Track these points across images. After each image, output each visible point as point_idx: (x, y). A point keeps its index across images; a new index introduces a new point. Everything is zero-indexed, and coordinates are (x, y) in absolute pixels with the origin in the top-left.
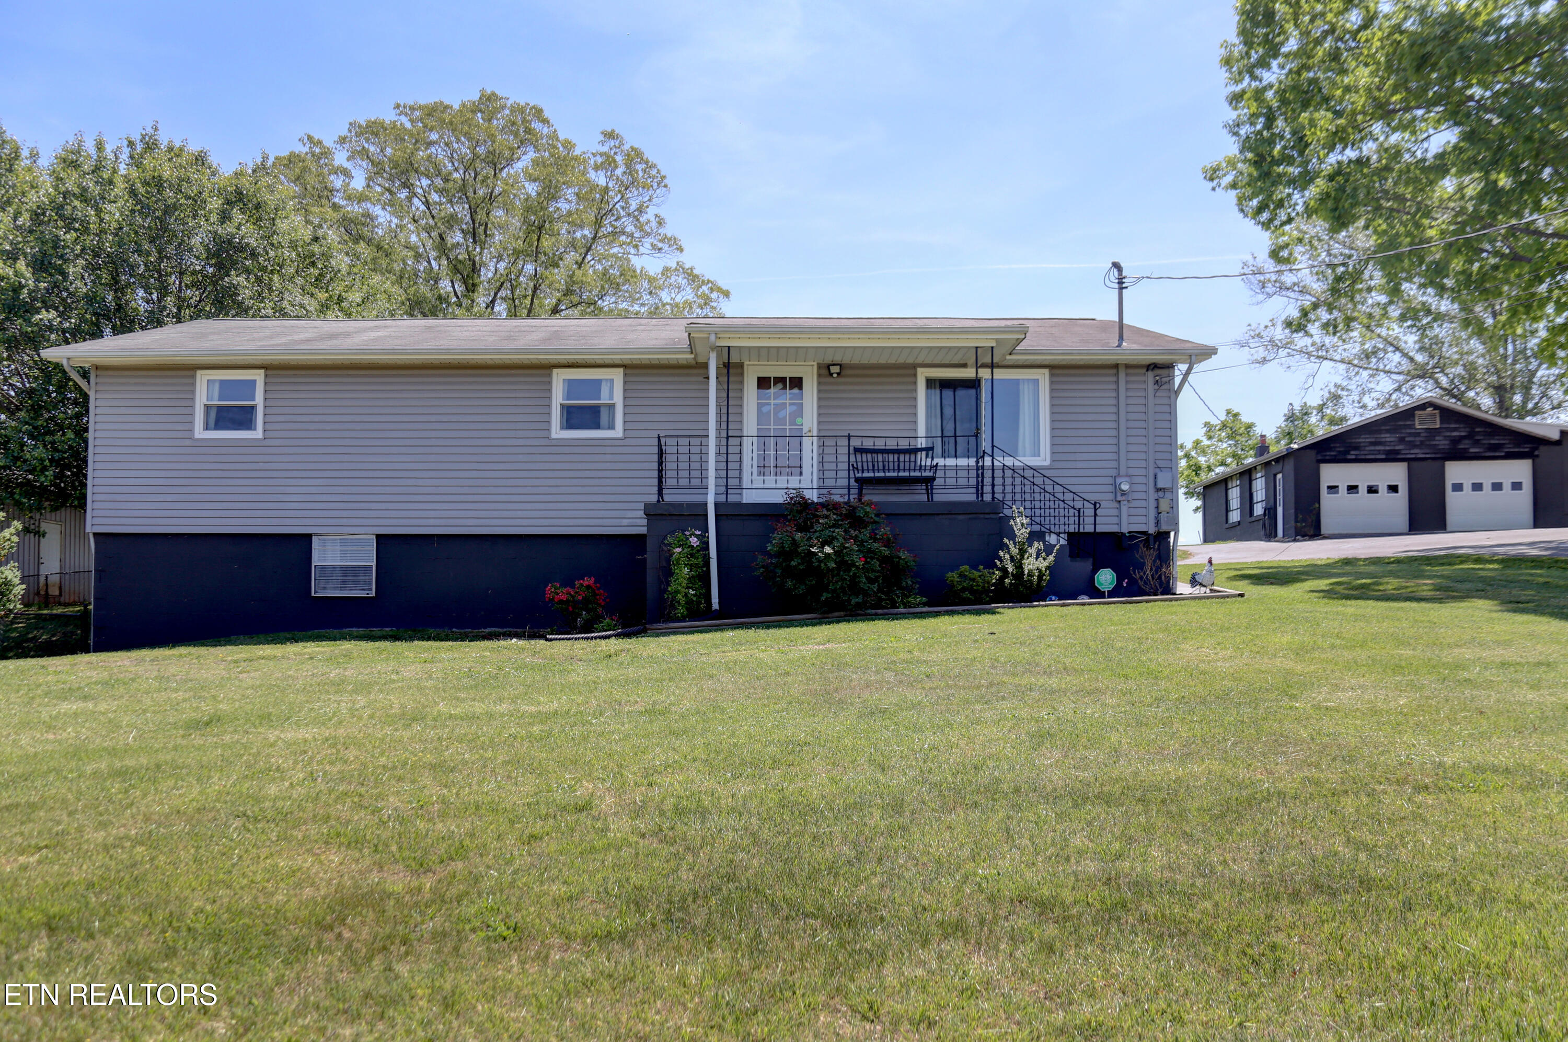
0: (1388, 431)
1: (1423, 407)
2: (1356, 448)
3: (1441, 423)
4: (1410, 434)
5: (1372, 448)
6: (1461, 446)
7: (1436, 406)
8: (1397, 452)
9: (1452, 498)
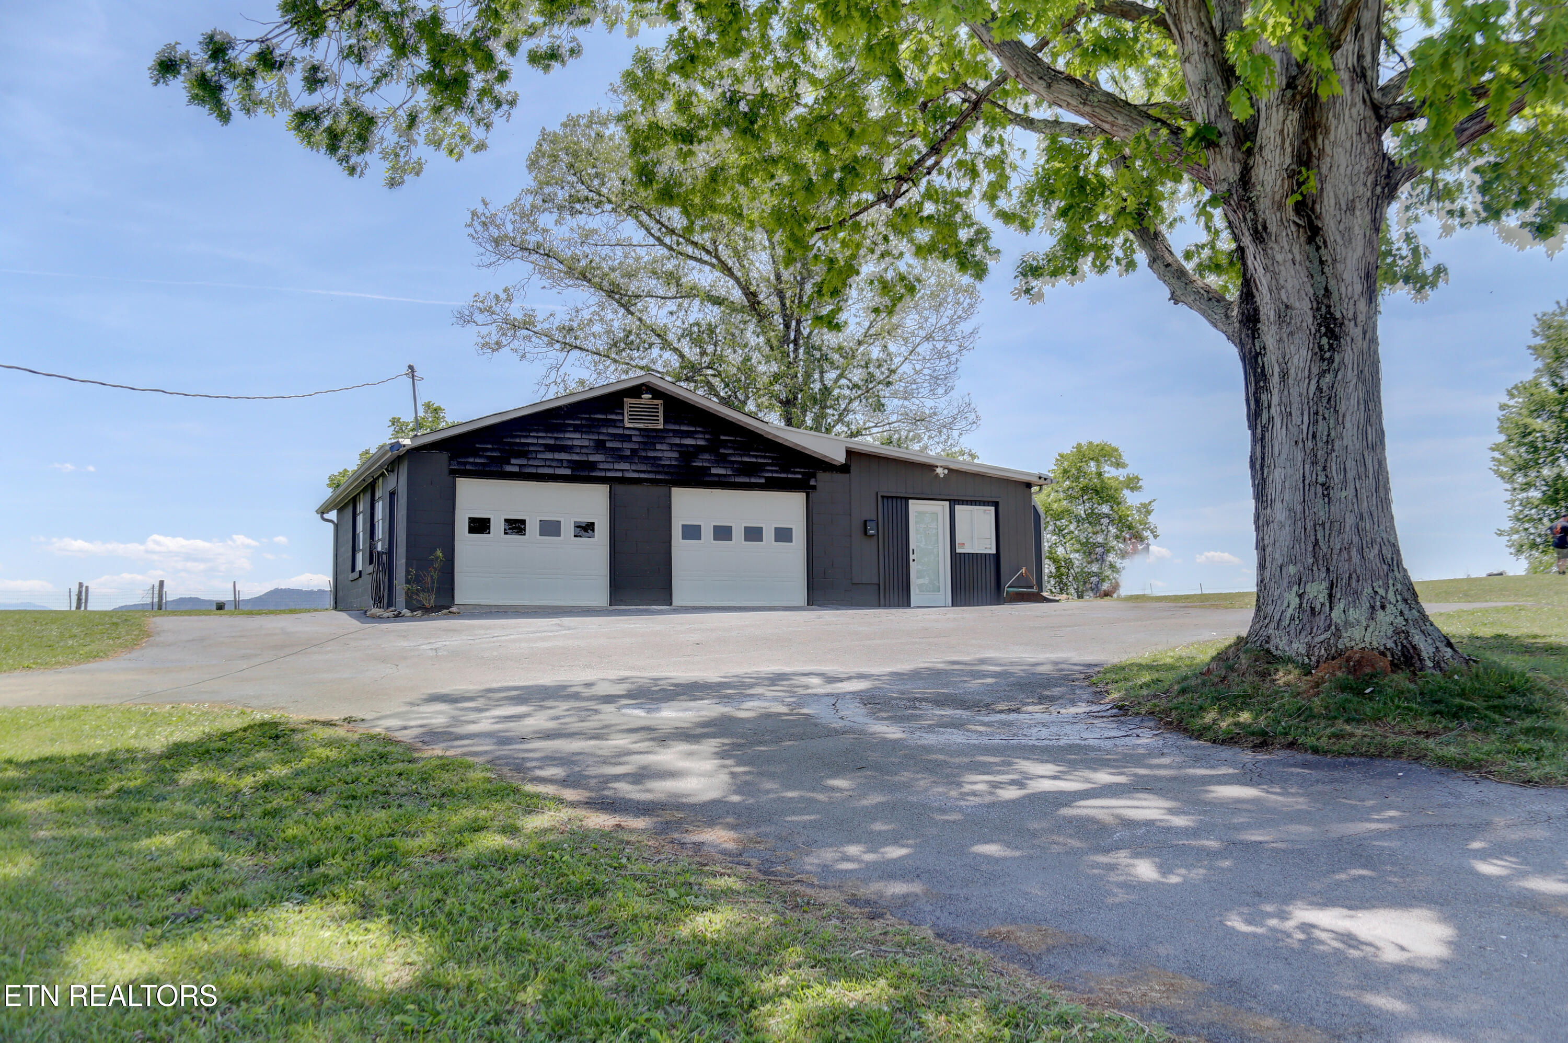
0: (577, 429)
1: (636, 391)
2: (524, 454)
3: (665, 422)
4: (616, 437)
5: (549, 456)
6: (698, 464)
7: (657, 393)
8: (593, 466)
9: (680, 548)
